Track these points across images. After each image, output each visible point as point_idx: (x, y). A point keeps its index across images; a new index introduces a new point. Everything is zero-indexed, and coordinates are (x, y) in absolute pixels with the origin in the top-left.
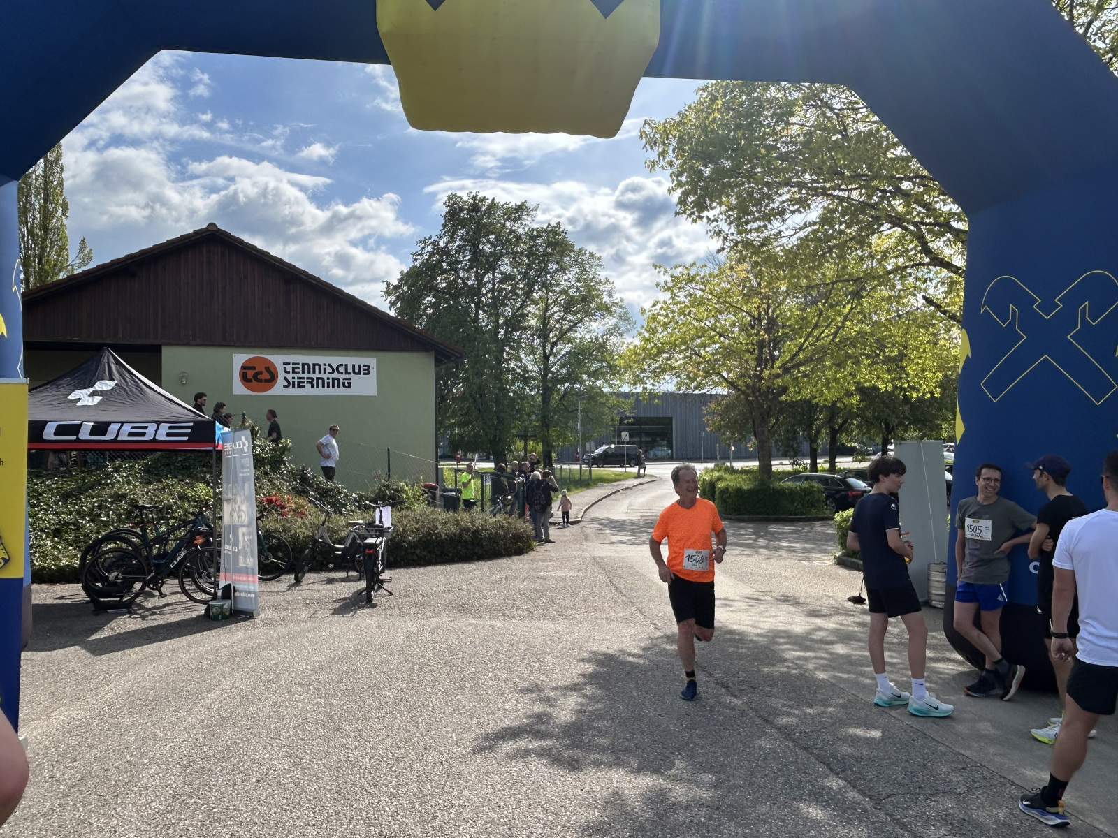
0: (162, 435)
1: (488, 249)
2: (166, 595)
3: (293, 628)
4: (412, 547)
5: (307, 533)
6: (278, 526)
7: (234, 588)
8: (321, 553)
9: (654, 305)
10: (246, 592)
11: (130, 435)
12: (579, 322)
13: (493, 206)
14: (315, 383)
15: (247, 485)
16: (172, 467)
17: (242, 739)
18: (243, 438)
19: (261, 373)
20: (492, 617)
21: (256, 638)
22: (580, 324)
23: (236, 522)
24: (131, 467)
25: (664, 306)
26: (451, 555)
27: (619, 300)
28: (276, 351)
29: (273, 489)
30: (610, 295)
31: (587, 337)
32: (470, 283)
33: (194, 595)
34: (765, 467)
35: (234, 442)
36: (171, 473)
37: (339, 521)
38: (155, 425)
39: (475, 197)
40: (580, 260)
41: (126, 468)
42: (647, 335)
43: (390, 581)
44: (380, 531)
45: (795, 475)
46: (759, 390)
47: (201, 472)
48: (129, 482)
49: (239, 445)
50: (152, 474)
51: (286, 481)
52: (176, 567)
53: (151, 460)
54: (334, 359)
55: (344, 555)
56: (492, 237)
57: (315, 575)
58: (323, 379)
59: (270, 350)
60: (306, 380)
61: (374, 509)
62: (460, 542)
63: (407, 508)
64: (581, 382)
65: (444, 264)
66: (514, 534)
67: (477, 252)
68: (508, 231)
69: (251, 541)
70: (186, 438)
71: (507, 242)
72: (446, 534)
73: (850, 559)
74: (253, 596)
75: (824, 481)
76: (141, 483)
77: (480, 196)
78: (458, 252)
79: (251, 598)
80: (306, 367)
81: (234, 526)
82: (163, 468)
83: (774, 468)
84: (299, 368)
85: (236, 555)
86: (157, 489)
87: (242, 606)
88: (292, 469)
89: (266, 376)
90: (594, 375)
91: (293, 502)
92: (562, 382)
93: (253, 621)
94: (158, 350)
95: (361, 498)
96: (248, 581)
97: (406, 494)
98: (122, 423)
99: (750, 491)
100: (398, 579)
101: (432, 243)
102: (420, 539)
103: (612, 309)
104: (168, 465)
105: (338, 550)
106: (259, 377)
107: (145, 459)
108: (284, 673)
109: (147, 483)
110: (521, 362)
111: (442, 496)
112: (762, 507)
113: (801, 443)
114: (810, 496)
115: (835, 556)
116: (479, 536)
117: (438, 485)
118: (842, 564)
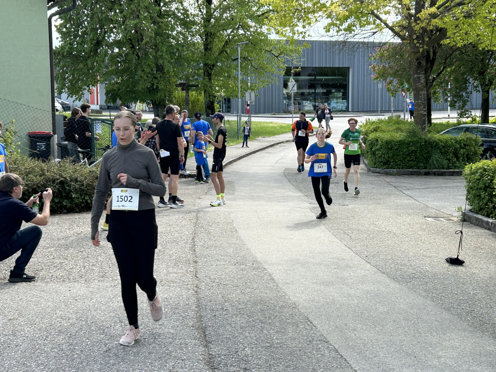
34: (423, 120)
73: (475, 215)
75: (486, 133)
90: (260, 20)
92: (225, 27)
99: (401, 143)
111: (59, 145)
112: (412, 160)
113: (471, 93)
114: (466, 149)
115: (462, 212)
116: (68, 188)
117: (54, 133)
118: (468, 221)
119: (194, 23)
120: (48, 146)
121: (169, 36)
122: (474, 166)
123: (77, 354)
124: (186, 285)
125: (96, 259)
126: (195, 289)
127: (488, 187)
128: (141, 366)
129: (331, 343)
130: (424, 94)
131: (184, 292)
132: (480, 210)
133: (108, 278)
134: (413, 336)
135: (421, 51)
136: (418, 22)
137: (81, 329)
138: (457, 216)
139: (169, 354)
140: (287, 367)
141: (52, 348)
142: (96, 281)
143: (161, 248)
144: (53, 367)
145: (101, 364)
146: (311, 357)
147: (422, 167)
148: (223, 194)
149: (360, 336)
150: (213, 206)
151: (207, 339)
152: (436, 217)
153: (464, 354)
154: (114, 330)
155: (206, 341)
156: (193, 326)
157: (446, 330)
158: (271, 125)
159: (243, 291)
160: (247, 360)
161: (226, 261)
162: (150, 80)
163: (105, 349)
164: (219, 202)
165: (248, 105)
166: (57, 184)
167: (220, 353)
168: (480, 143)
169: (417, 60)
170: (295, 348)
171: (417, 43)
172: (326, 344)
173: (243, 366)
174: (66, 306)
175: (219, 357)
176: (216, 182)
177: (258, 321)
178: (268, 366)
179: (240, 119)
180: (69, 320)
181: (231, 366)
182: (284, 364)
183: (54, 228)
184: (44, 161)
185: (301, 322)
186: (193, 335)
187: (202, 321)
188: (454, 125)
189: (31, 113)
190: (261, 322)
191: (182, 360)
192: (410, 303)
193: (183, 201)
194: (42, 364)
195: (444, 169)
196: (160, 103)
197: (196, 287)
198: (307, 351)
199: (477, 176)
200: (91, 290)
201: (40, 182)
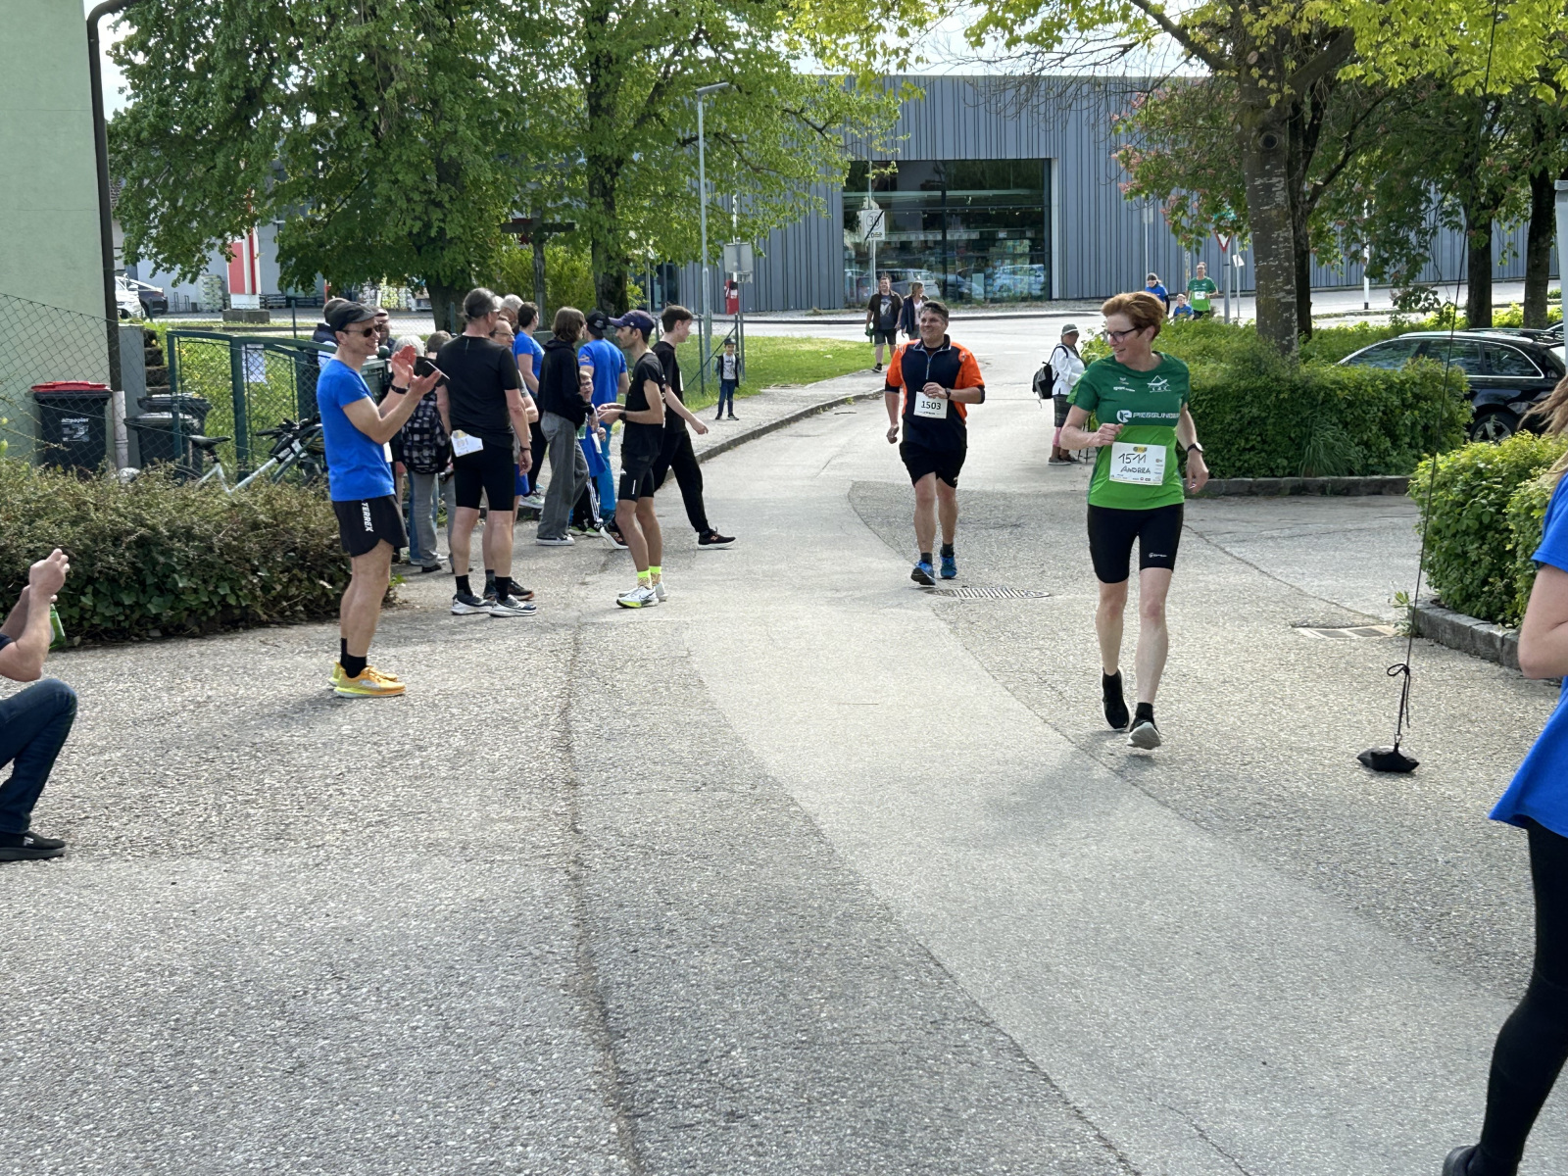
45: (1391, 344)
46: (1255, 46)
73: (1451, 617)
75: (1485, 357)
99: (1217, 395)
111: (132, 424)
112: (1253, 448)
113: (1435, 233)
114: (1420, 409)
115: (1410, 607)
116: (162, 559)
117: (117, 387)
118: (1429, 637)
119: (556, 28)
120: (98, 429)
121: (475, 70)
122: (1443, 462)
123: (200, 1082)
124: (544, 857)
125: (258, 782)
126: (572, 868)
127: (1488, 528)
128: (402, 1114)
129: (1002, 1025)
130: (1286, 240)
131: (537, 880)
132: (1464, 601)
133: (296, 841)
134: (1259, 998)
135: (1273, 103)
136: (1263, 10)
137: (212, 1002)
138: (1393, 620)
139: (493, 1074)
140: (863, 1104)
141: (120, 1065)
142: (258, 853)
143: (463, 743)
144: (124, 1124)
145: (276, 1110)
146: (937, 1073)
147: (1284, 468)
148: (658, 570)
149: (1092, 1003)
150: (625, 607)
151: (611, 1023)
152: (1328, 627)
153: (1416, 1049)
154: (316, 1003)
155: (608, 1030)
156: (565, 986)
157: (1360, 978)
158: (807, 347)
159: (723, 871)
160: (736, 1088)
161: (670, 778)
162: (419, 209)
163: (288, 1064)
164: (645, 593)
165: (733, 286)
166: (128, 548)
167: (651, 1066)
168: (1466, 390)
169: (1261, 131)
170: (889, 1045)
171: (1261, 77)
172: (984, 1030)
173: (726, 1106)
174: (162, 932)
175: (649, 1080)
176: (635, 530)
177: (772, 964)
178: (802, 1104)
179: (709, 331)
180: (171, 975)
181: (688, 1105)
182: (854, 1096)
183: (121, 687)
184: (83, 477)
185: (908, 965)
186: (567, 1014)
187: (595, 969)
188: (1382, 334)
189: (39, 326)
190: (781, 965)
191: (534, 1093)
192: (1248, 897)
193: (529, 593)
194: (88, 1116)
195: (1351, 474)
196: (452, 283)
197: (575, 862)
198: (924, 1053)
199: (1455, 493)
200: (242, 878)
201: (72, 542)
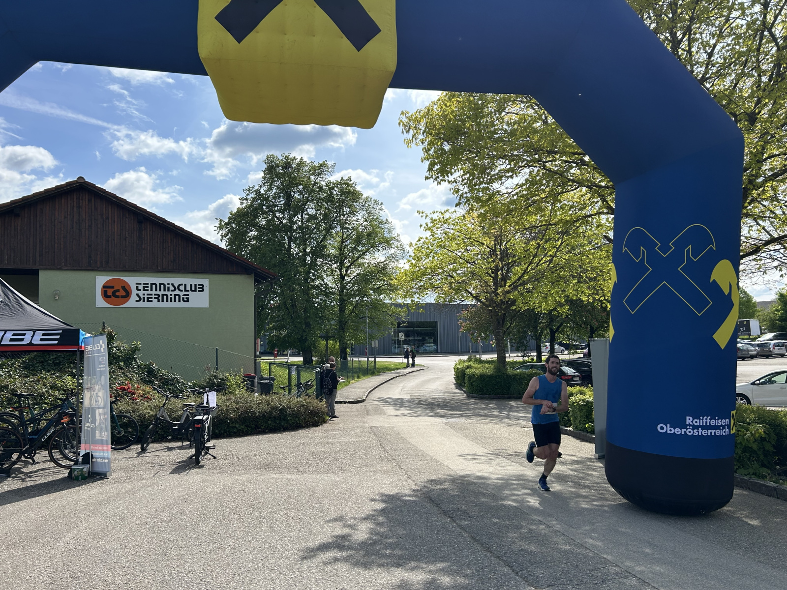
0: (37, 341)
1: (297, 196)
2: (38, 463)
3: (137, 484)
4: (233, 422)
5: (152, 413)
6: (129, 408)
7: (92, 455)
8: (162, 428)
9: (419, 240)
10: (101, 458)
11: (11, 340)
12: (366, 252)
13: (301, 164)
14: (160, 298)
15: (103, 377)
16: (45, 364)
17: (92, 564)
18: (101, 341)
19: (118, 291)
20: (289, 472)
21: (108, 493)
22: (368, 253)
23: (94, 405)
24: (13, 364)
25: (427, 241)
26: (263, 427)
27: (396, 235)
28: (131, 274)
29: (126, 380)
30: (390, 232)
31: (373, 262)
32: (284, 221)
33: (60, 462)
34: (502, 358)
35: (94, 345)
36: (44, 369)
37: (177, 403)
38: (32, 333)
39: (286, 158)
40: (367, 205)
41: (8, 364)
42: (414, 262)
43: (214, 447)
44: (207, 410)
45: (524, 365)
46: (495, 303)
47: (69, 367)
48: (10, 376)
49: (98, 347)
50: (29, 369)
51: (136, 373)
52: (46, 441)
53: (28, 359)
54: (176, 280)
55: (179, 430)
56: (301, 187)
57: (157, 445)
58: (167, 296)
59: (127, 274)
60: (153, 296)
61: (203, 393)
62: (270, 418)
63: (230, 392)
64: (368, 296)
65: (264, 207)
66: (312, 411)
67: (289, 198)
68: (313, 183)
69: (105, 419)
70: (56, 342)
71: (312, 191)
72: (259, 412)
74: (107, 461)
76: (20, 376)
77: (291, 156)
78: (274, 198)
79: (105, 463)
80: (154, 286)
81: (93, 408)
82: (38, 365)
83: (508, 360)
84: (148, 287)
85: (94, 430)
86: (33, 381)
87: (98, 469)
88: (141, 365)
89: (123, 293)
90: (378, 290)
91: (142, 389)
92: (354, 296)
93: (106, 480)
94: (35, 273)
95: (195, 385)
96: (103, 450)
97: (230, 382)
98: (6, 331)
100: (221, 447)
101: (255, 191)
102: (240, 416)
103: (391, 242)
104: (41, 363)
105: (175, 425)
106: (117, 294)
107: (23, 358)
108: (127, 517)
109: (25, 377)
110: (323, 281)
112: (499, 388)
113: (529, 341)
117: (256, 375)
133: (346, 471)
135: (500, 314)
142: (340, 473)
147: (506, 393)
159: (437, 476)
162: (300, 333)
171: (497, 309)
187: (425, 493)
196: (307, 350)
197: (406, 474)
200: (342, 478)
